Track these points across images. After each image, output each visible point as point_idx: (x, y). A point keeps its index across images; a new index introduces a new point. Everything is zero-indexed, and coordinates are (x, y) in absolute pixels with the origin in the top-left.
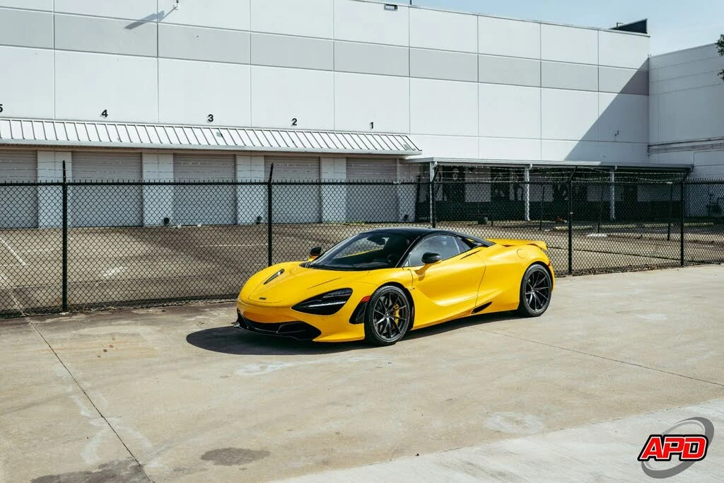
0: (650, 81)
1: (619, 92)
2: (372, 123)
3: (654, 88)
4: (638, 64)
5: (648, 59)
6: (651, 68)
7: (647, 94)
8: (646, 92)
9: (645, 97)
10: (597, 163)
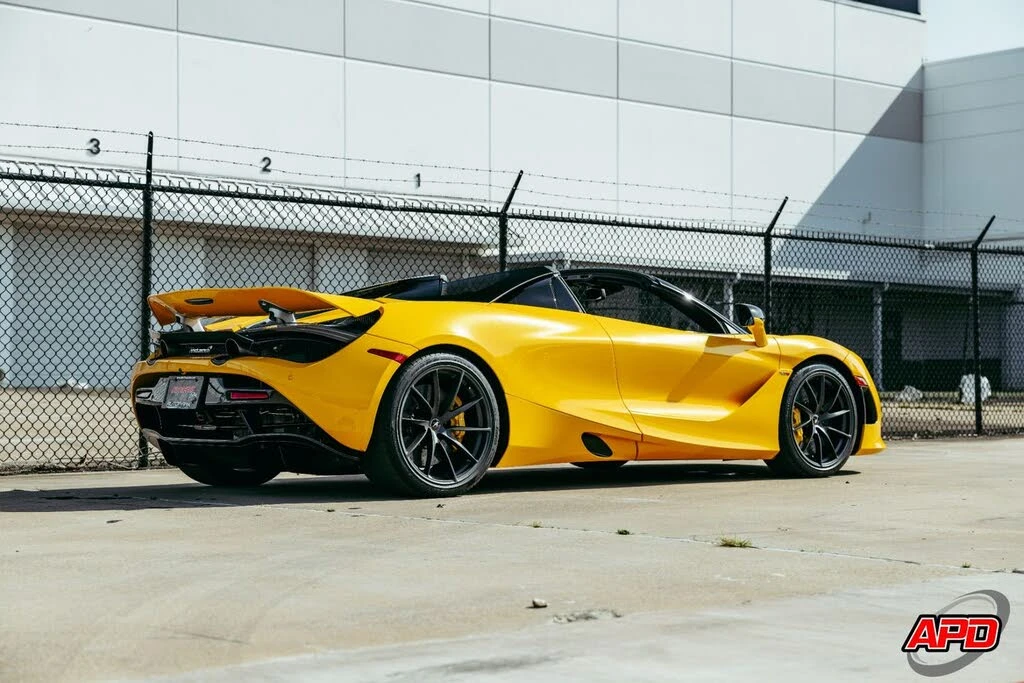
0: (927, 112)
1: (867, 132)
2: (418, 176)
3: (932, 128)
4: (903, 77)
5: (923, 68)
6: (926, 87)
7: (920, 140)
8: (917, 135)
9: (914, 145)
10: (844, 275)
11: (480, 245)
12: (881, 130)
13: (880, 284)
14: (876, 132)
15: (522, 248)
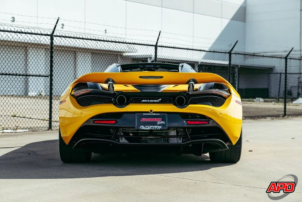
0: (247, 13)
1: (230, 19)
2: (106, 30)
6: (247, 5)
7: (245, 22)
11: (124, 52)
12: (234, 18)
13: (237, 66)
14: (233, 19)
15: (137, 53)
